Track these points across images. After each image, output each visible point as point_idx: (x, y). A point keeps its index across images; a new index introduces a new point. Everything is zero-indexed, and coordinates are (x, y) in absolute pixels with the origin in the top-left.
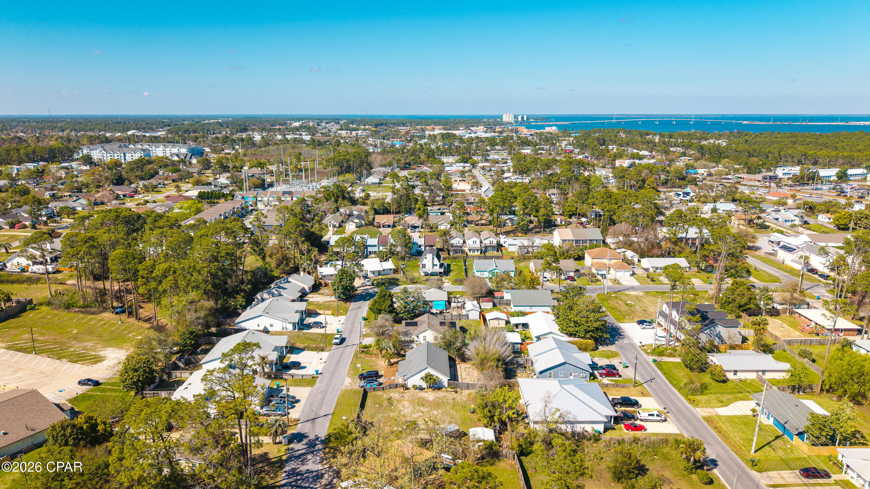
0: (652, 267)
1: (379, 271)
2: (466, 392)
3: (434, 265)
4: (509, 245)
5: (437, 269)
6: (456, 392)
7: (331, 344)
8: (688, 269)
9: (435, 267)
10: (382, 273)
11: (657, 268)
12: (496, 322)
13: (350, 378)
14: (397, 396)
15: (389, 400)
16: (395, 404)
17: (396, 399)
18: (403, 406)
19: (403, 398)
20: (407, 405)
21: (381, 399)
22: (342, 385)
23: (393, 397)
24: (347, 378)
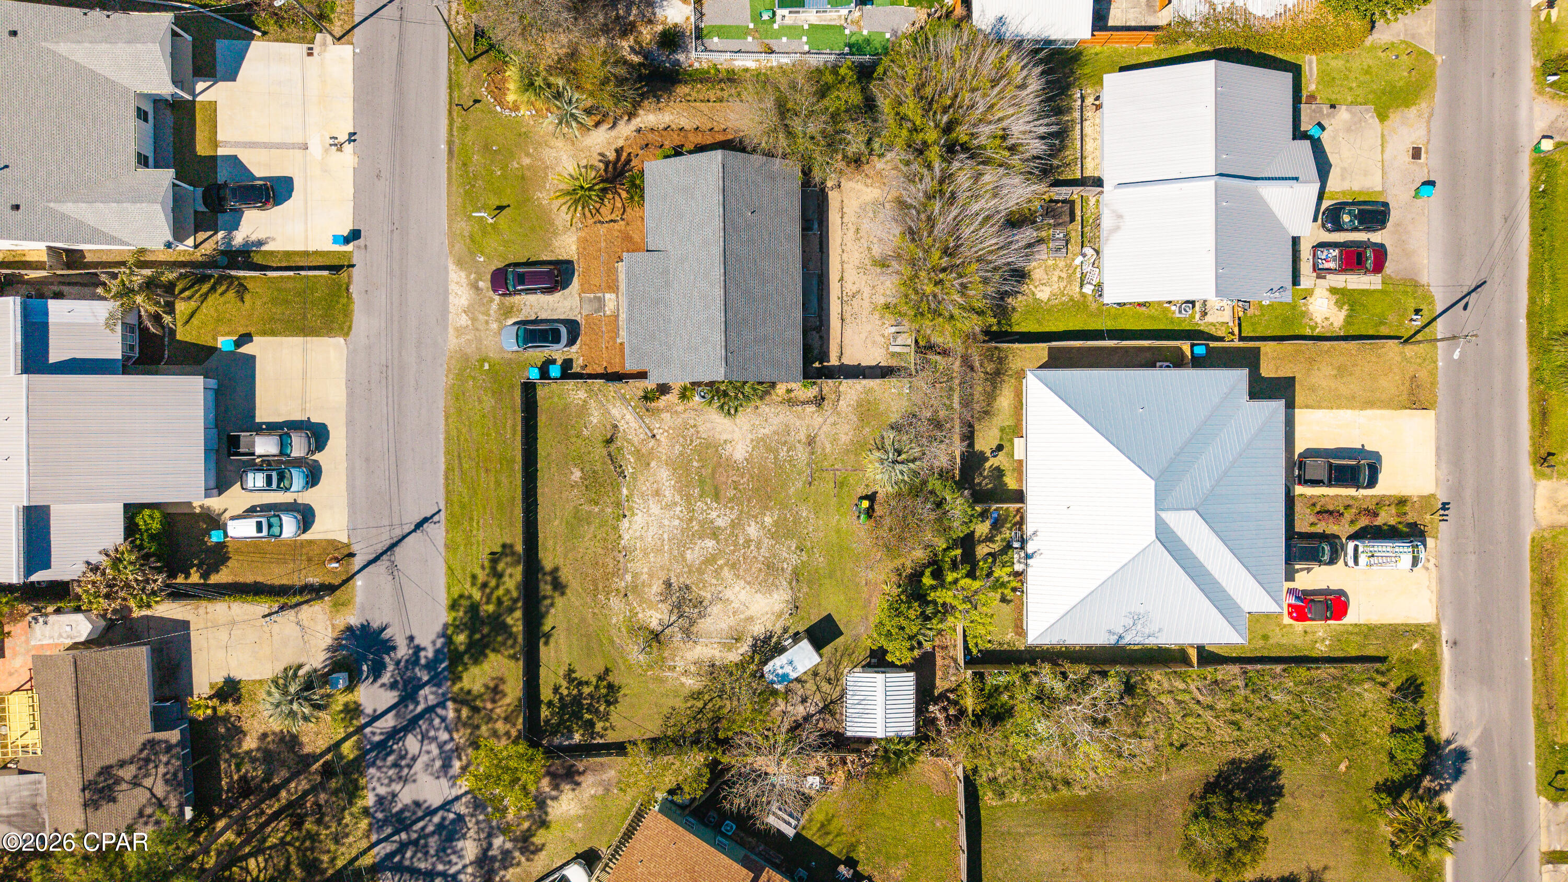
6: (821, 401)
13: (463, 274)
14: (634, 425)
15: (610, 441)
16: (629, 471)
17: (633, 445)
18: (657, 493)
19: (652, 443)
20: (667, 493)
21: (585, 432)
22: (445, 328)
23: (622, 426)
24: (452, 267)
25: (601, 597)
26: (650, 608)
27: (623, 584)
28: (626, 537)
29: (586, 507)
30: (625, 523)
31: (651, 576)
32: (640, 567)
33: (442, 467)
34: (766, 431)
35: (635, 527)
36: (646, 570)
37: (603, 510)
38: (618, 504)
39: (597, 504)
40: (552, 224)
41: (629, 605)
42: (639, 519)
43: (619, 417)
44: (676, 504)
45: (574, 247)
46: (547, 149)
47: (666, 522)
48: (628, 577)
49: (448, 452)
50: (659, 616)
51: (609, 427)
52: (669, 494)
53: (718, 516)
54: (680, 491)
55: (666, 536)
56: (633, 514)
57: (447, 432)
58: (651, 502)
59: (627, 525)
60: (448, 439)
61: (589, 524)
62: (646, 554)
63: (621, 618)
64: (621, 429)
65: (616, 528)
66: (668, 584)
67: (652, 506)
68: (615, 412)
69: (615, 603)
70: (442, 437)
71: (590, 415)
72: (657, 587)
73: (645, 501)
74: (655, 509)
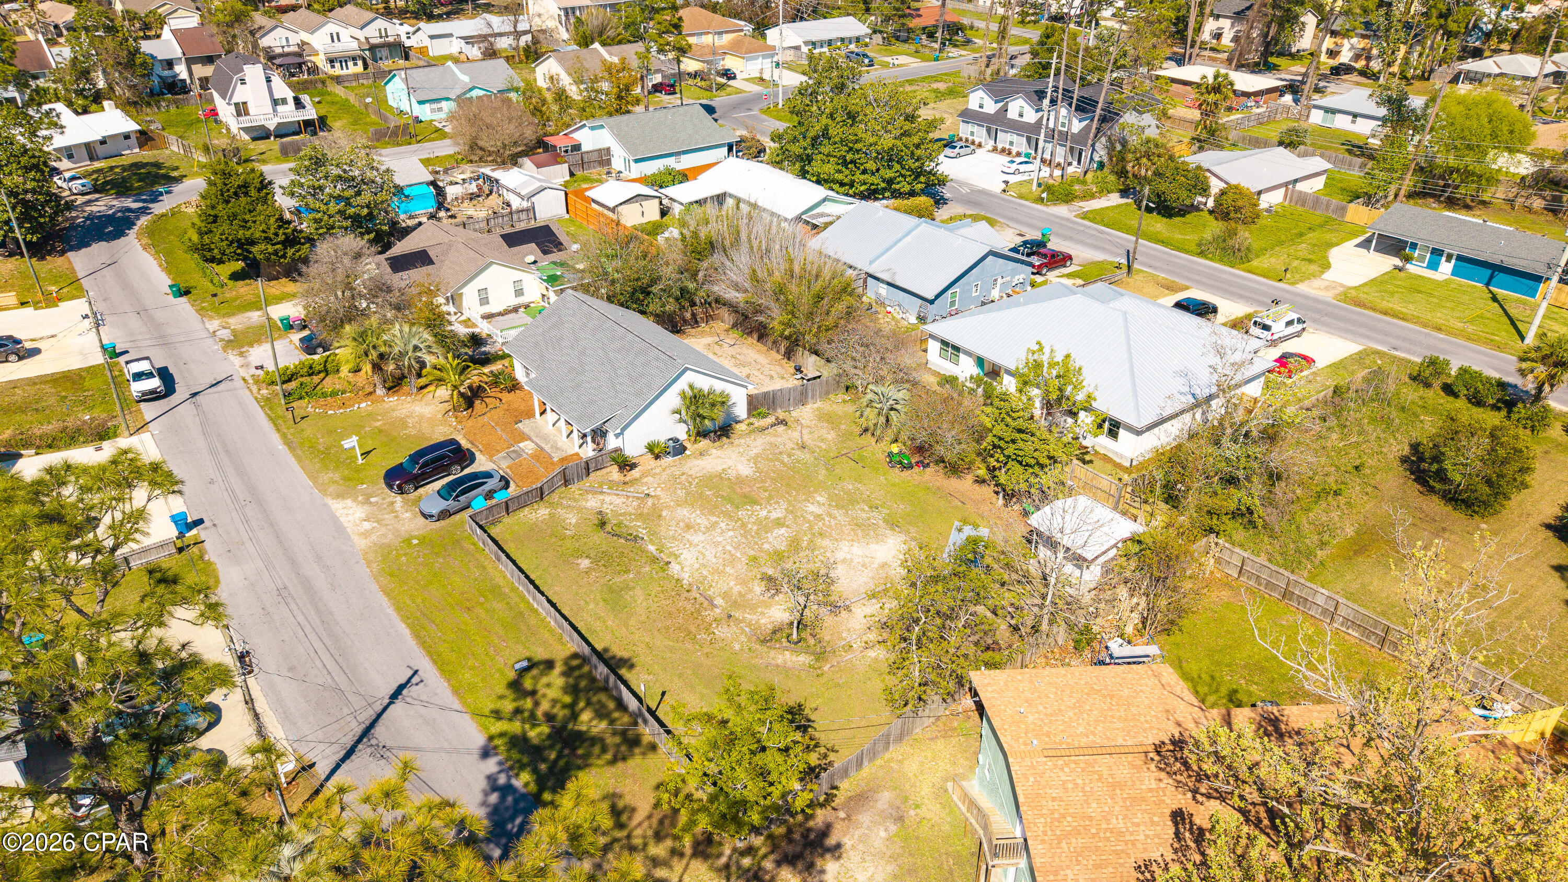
0: (806, 43)
1: (88, 146)
2: (806, 413)
3: (275, 102)
4: (432, 37)
5: (289, 113)
6: (783, 422)
7: (127, 404)
8: (867, 40)
9: (280, 108)
10: (101, 150)
11: (814, 44)
12: (635, 206)
13: (350, 502)
14: (619, 501)
15: (604, 523)
16: (643, 532)
17: (631, 514)
18: (689, 527)
19: (650, 502)
20: (699, 521)
22: (347, 537)
23: (606, 509)
24: (332, 502)
25: (702, 636)
26: (768, 606)
27: (718, 609)
29: (617, 579)
30: (675, 568)
31: (742, 584)
32: (724, 585)
33: (406, 632)
34: (755, 451)
35: (688, 563)
36: (732, 583)
37: (637, 573)
38: (654, 560)
39: (627, 571)
41: (741, 621)
43: (598, 505)
44: (715, 524)
48: (719, 602)
49: (406, 618)
51: (592, 517)
52: (703, 521)
53: (769, 512)
54: (713, 514)
55: (729, 548)
56: (677, 556)
57: (395, 603)
58: (688, 537)
59: (678, 567)
60: (400, 608)
62: (721, 572)
63: (743, 638)
68: (591, 503)
69: (722, 632)
70: (390, 610)
71: (564, 519)
72: (758, 588)
73: (680, 540)
74: (699, 539)
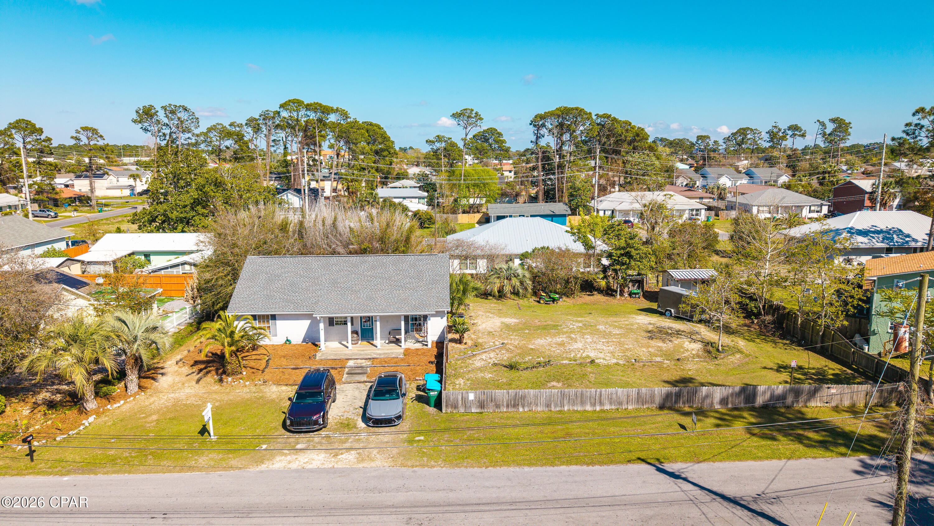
13: (278, 458)
14: (492, 355)
15: (511, 367)
17: (514, 357)
18: (562, 344)
20: (559, 340)
21: (504, 380)
23: (494, 362)
24: (263, 467)
27: (666, 362)
28: (615, 361)
29: (591, 380)
31: (648, 347)
32: (643, 353)
33: (574, 468)
35: (601, 355)
36: (644, 349)
37: (591, 373)
38: (580, 365)
39: (585, 375)
40: (248, 400)
41: (687, 359)
42: (592, 355)
43: (483, 363)
44: (570, 337)
45: (284, 388)
46: (153, 406)
47: (590, 340)
48: (658, 359)
49: (553, 465)
50: (687, 343)
51: (495, 369)
53: (573, 325)
54: (556, 335)
56: (588, 357)
57: (519, 465)
58: (571, 348)
59: (602, 361)
60: (530, 465)
61: (608, 378)
62: (627, 349)
64: (496, 362)
65: (608, 366)
66: (651, 338)
67: (575, 347)
68: (478, 364)
69: (690, 367)
70: (527, 469)
71: (483, 378)
73: (571, 351)
74: (579, 345)
